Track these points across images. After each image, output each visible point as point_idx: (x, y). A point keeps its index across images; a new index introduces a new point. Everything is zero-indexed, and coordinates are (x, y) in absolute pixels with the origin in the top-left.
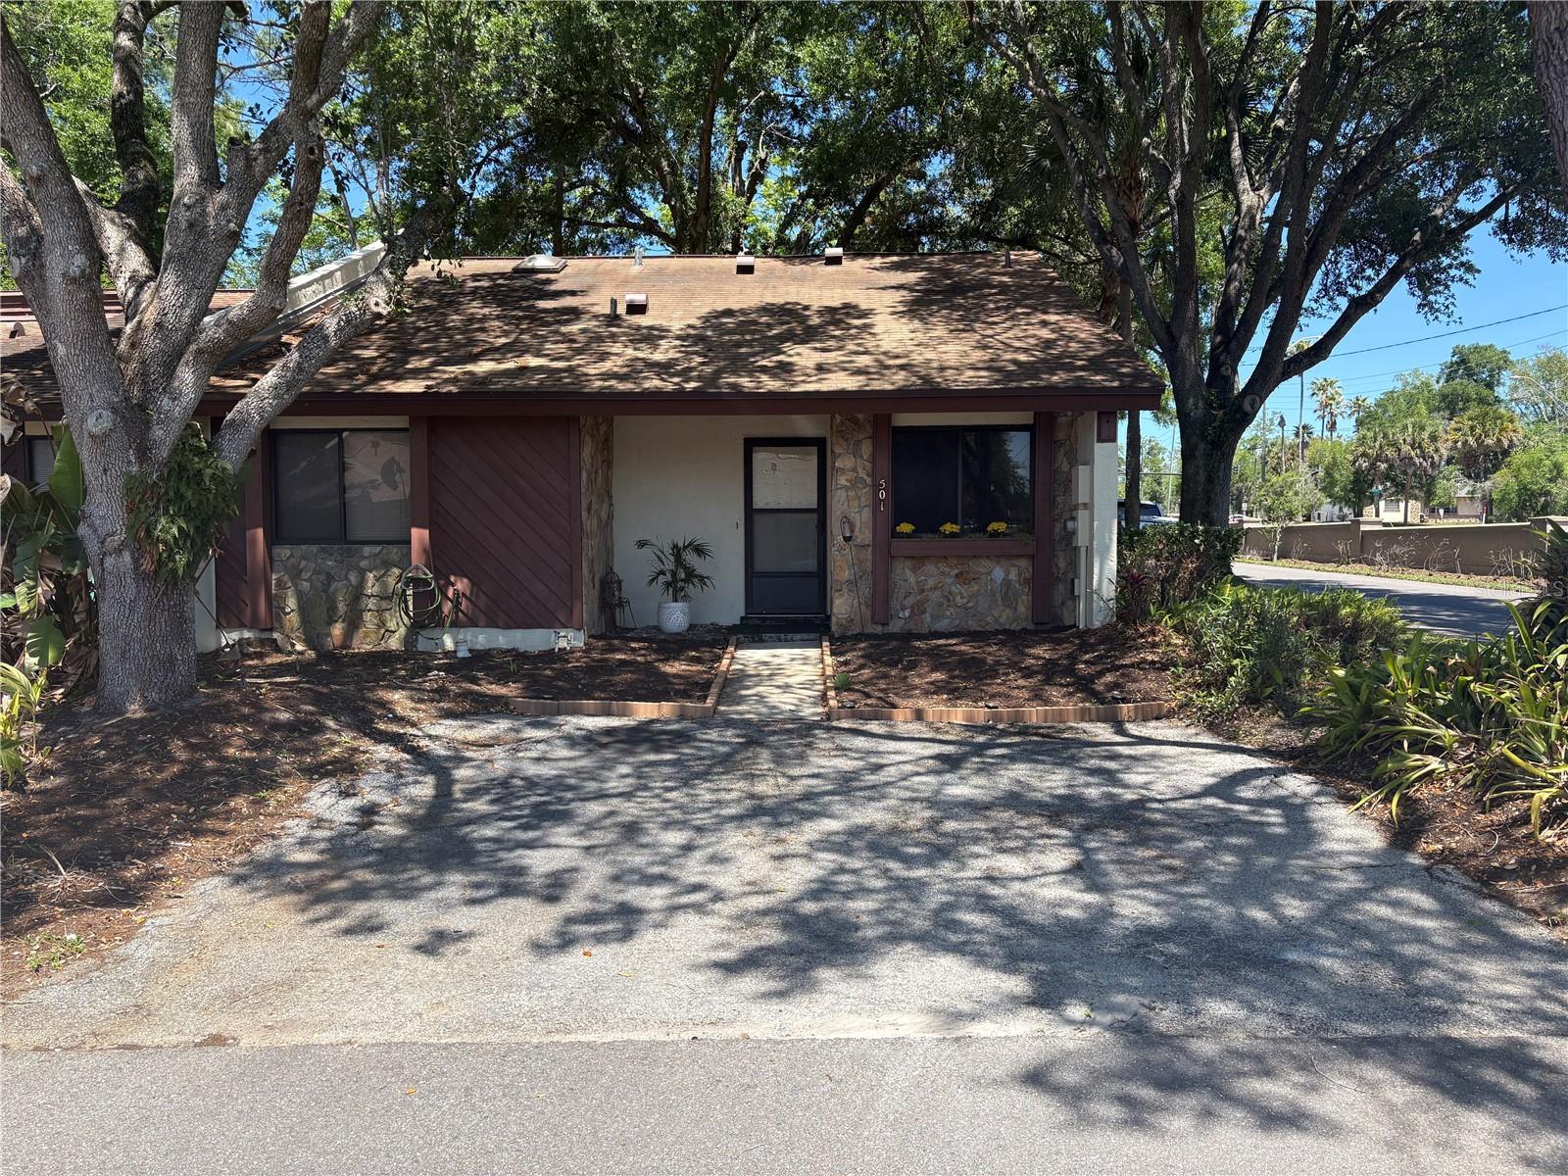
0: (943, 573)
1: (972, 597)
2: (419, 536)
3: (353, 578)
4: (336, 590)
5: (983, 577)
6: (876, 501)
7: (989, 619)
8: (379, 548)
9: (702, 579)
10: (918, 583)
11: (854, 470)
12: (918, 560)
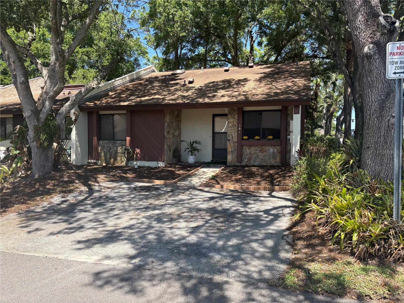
0: (256, 150)
1: (264, 156)
2: (128, 139)
3: (115, 148)
4: (112, 151)
5: (267, 151)
6: (238, 130)
7: (269, 162)
8: (120, 142)
9: (198, 150)
10: (249, 152)
11: (233, 122)
12: (250, 146)
